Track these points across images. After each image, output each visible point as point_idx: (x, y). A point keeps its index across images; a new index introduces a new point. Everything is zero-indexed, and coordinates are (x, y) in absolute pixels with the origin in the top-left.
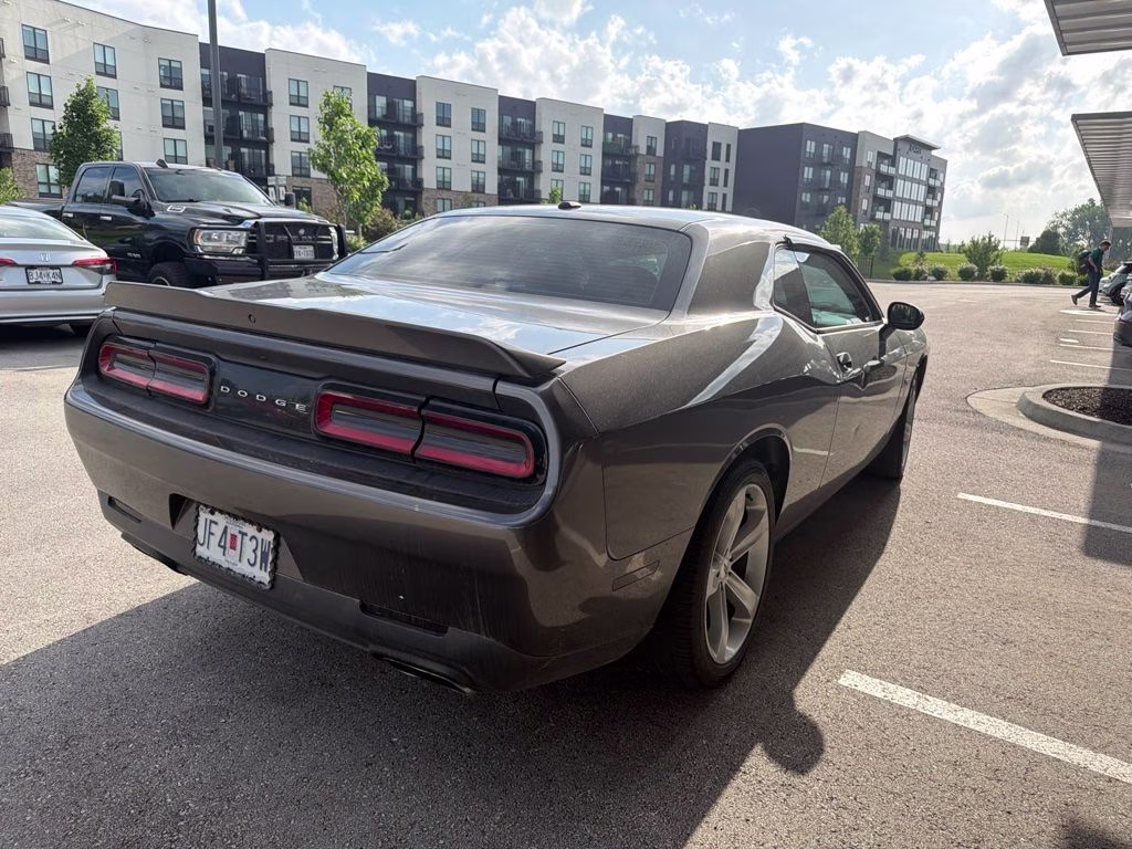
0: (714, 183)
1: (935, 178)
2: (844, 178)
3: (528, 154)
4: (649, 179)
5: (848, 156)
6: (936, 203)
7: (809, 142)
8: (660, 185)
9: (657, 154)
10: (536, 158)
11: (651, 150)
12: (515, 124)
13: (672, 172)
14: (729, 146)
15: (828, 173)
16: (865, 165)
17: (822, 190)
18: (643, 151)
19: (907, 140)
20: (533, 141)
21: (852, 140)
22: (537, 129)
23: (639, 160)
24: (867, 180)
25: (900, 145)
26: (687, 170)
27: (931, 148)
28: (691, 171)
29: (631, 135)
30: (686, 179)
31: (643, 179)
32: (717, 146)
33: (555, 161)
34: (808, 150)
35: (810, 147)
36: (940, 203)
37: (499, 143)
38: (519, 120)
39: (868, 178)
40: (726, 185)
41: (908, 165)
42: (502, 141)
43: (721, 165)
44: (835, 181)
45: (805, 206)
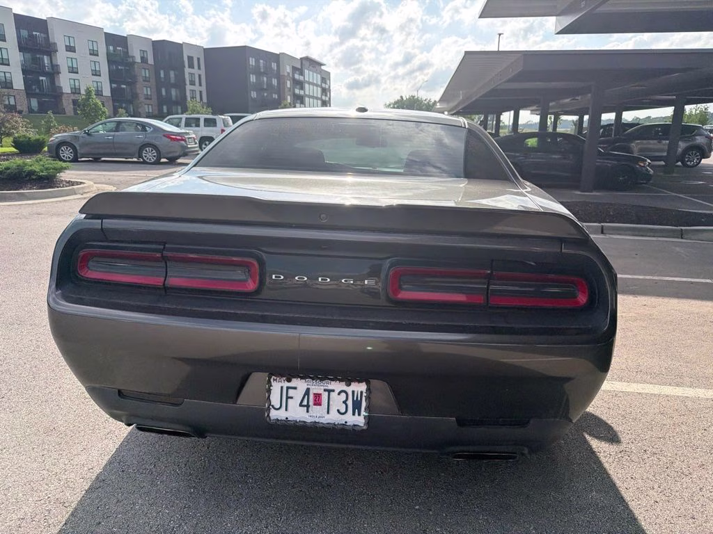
0: (192, 83)
1: (326, 83)
2: (275, 82)
3: (46, 60)
4: (146, 80)
5: (276, 69)
6: (327, 99)
7: (251, 59)
8: (154, 84)
9: (149, 62)
10: (54, 62)
11: (144, 60)
12: (31, 36)
13: (162, 75)
14: (199, 59)
15: (265, 79)
16: (286, 74)
17: (263, 89)
18: (138, 60)
19: (307, 59)
20: (50, 50)
21: (276, 58)
22: (51, 40)
23: (136, 66)
24: (288, 84)
25: (304, 62)
26: (172, 74)
27: (321, 64)
28: (175, 74)
29: (128, 49)
30: (173, 80)
31: (141, 80)
32: (190, 58)
33: (70, 65)
34: (251, 63)
35: (252, 62)
36: (330, 99)
37: (20, 51)
38: (34, 33)
39: (288, 82)
40: (200, 85)
41: (309, 75)
42: (21, 49)
43: (195, 71)
44: (270, 85)
45: (254, 100)
